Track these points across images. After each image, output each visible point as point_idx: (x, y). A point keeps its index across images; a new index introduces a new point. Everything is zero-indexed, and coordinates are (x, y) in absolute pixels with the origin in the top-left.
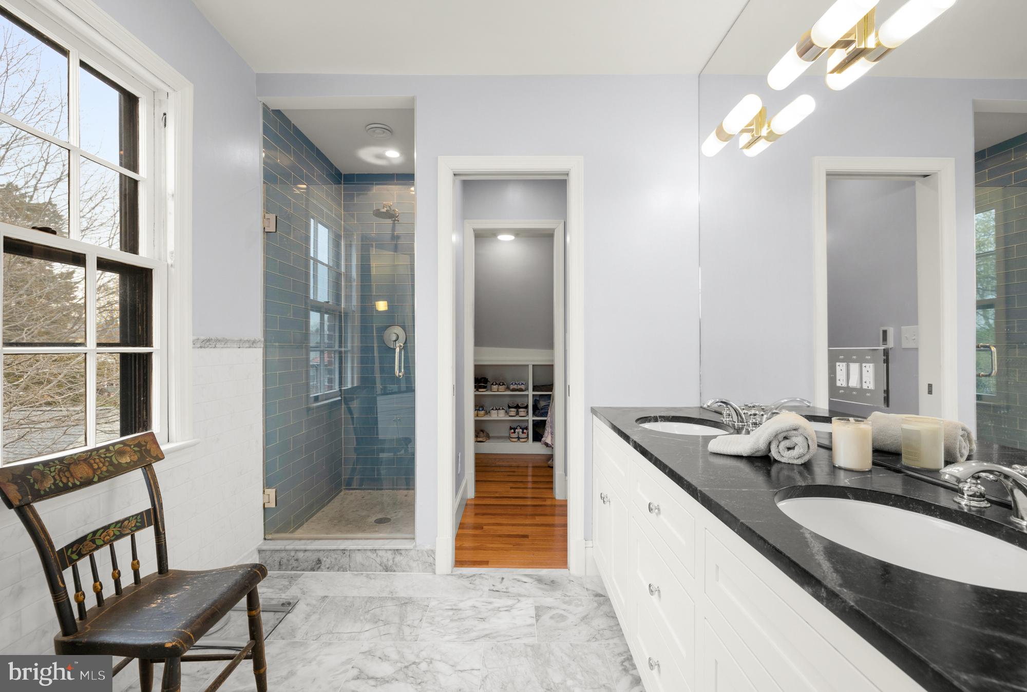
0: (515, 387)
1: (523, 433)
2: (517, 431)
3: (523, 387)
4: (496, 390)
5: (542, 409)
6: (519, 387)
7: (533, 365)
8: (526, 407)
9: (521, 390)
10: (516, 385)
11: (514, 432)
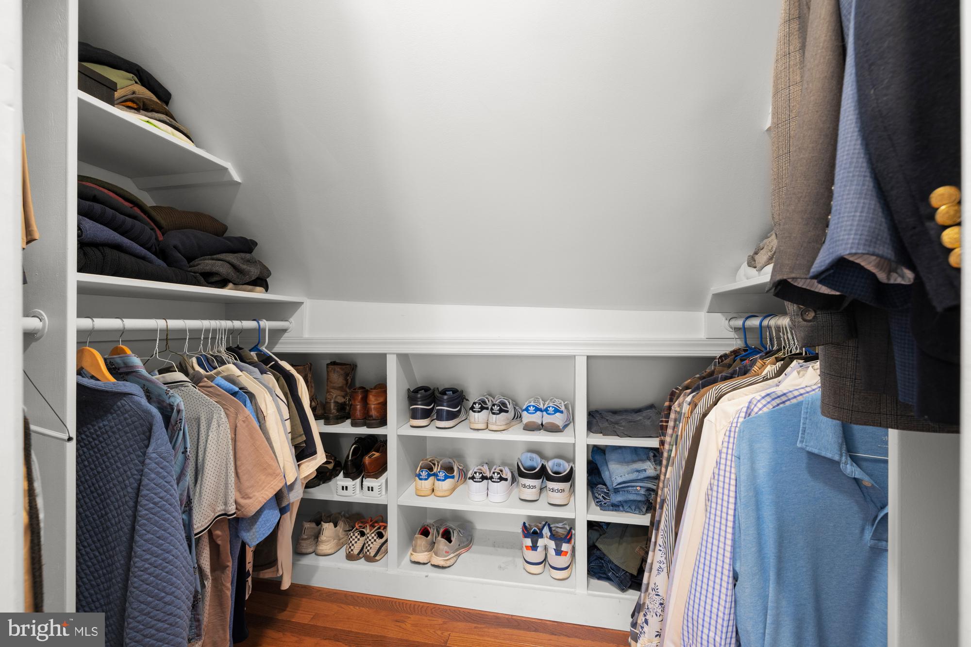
0: (536, 418)
1: (559, 552)
2: (541, 542)
3: (558, 419)
4: (483, 426)
5: (616, 491)
6: (547, 419)
7: (588, 357)
8: (569, 477)
9: (553, 429)
10: (539, 413)
11: (534, 547)
